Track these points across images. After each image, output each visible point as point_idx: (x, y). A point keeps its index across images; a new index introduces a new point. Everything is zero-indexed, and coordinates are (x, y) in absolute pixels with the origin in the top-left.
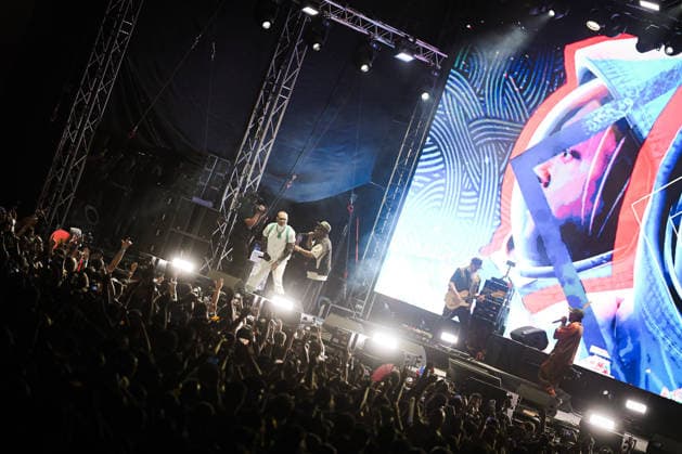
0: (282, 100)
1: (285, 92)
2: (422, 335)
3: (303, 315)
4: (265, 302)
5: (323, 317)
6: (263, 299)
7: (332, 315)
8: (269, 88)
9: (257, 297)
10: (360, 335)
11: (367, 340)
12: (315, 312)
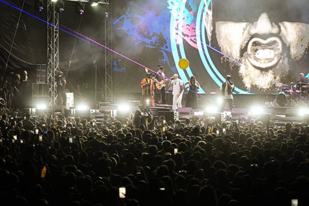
0: (56, 36)
1: (56, 32)
2: (136, 102)
3: (91, 110)
4: (76, 111)
5: (98, 108)
6: (75, 110)
7: (101, 107)
8: (50, 33)
9: (72, 110)
10: (114, 111)
11: (117, 112)
12: (94, 108)
